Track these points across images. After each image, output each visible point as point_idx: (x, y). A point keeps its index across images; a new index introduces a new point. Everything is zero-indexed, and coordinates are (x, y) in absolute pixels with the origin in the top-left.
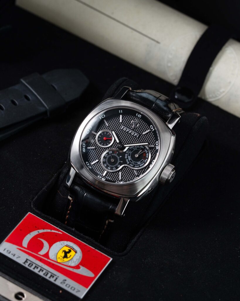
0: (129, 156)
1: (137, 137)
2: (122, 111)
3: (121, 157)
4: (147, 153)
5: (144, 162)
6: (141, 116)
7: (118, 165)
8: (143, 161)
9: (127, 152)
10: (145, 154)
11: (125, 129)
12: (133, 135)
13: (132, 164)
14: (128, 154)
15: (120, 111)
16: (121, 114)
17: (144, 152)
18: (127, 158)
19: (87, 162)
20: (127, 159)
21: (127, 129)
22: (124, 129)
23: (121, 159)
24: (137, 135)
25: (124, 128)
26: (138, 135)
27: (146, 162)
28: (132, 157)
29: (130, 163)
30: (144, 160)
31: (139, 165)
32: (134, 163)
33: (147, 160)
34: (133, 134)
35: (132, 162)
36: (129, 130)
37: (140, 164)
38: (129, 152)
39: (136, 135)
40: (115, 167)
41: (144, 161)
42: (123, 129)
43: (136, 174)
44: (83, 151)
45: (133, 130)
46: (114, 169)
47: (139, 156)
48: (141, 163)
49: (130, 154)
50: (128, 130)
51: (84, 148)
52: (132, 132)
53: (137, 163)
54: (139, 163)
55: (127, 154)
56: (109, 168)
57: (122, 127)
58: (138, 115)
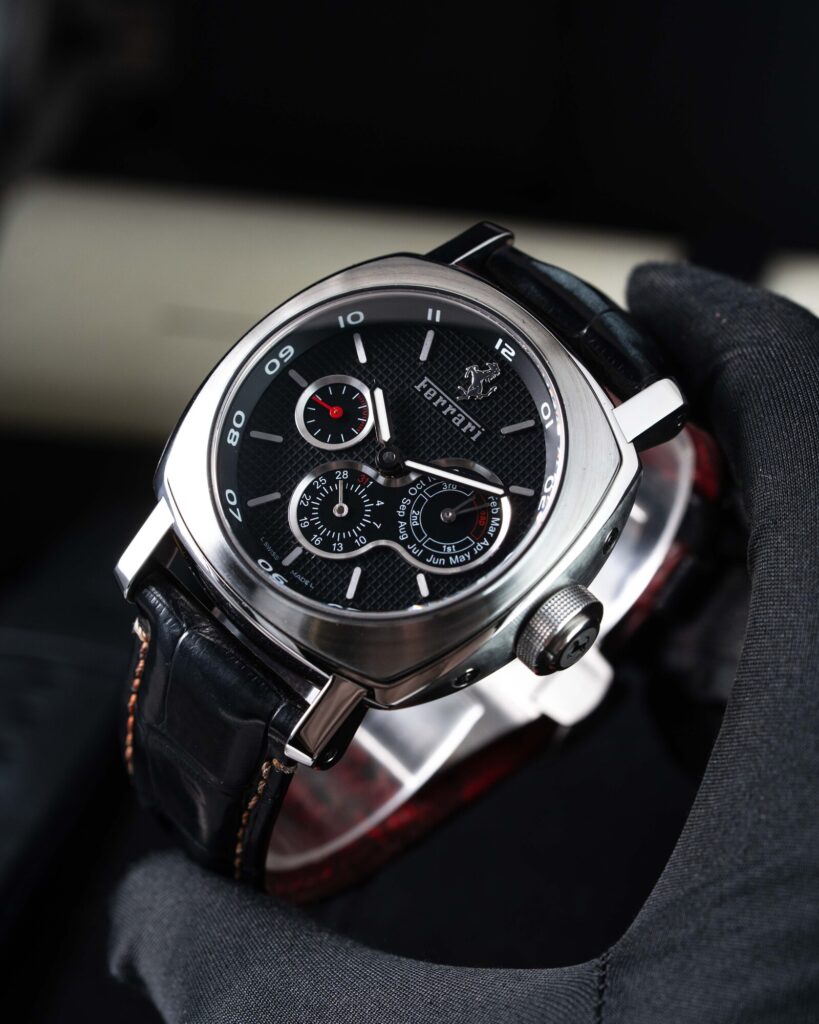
0: (416, 509)
1: (474, 438)
2: (438, 313)
3: (379, 503)
4: (496, 516)
5: (471, 551)
6: (513, 354)
7: (359, 534)
8: (468, 543)
9: (413, 491)
10: (483, 518)
11: (433, 395)
12: (458, 424)
13: (419, 546)
14: (413, 498)
15: (430, 311)
16: (432, 325)
17: (484, 509)
18: (406, 518)
19: (228, 491)
20: (403, 519)
21: (439, 394)
22: (428, 392)
23: (377, 514)
24: (477, 429)
25: (429, 386)
26: (479, 433)
27: (481, 553)
28: (425, 518)
29: (411, 541)
30: (476, 542)
31: (446, 557)
32: (430, 544)
33: (486, 542)
34: (460, 421)
35: (420, 535)
36: (448, 403)
37: (453, 556)
38: (419, 492)
39: (473, 429)
40: (342, 540)
41: (475, 546)
42: (424, 390)
43: (424, 591)
44: (229, 441)
45: (465, 404)
46: (338, 547)
47: (459, 518)
48: (457, 549)
49: (421, 500)
50: (445, 402)
51: (236, 429)
52: (458, 412)
53: (440, 548)
54: (449, 549)
55: (409, 497)
56: (318, 540)
57: (423, 384)
58: (502, 346)
